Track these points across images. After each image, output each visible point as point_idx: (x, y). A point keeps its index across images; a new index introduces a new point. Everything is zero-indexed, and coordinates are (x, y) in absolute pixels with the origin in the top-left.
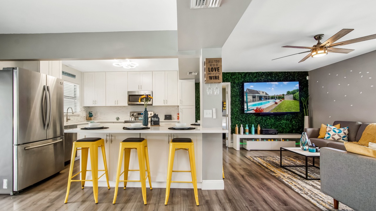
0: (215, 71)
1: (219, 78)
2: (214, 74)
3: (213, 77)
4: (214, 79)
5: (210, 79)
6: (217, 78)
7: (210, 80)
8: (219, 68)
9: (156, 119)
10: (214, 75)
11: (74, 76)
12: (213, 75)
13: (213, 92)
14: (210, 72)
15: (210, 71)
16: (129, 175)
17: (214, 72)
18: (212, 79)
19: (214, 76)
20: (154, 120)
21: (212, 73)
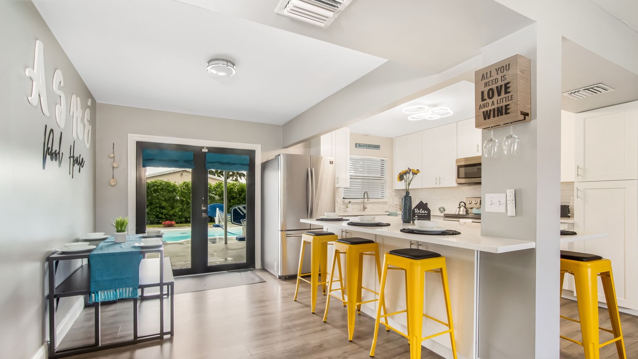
0: (499, 94)
1: (508, 111)
2: (495, 103)
3: (492, 113)
4: (494, 117)
5: (485, 119)
6: (504, 111)
7: (485, 121)
8: (509, 83)
9: (423, 212)
10: (496, 106)
11: (377, 147)
12: (493, 107)
13: (500, 149)
14: (484, 102)
15: (485, 100)
16: (363, 295)
17: (496, 97)
18: (489, 118)
19: (494, 109)
20: (420, 213)
21: (490, 101)
